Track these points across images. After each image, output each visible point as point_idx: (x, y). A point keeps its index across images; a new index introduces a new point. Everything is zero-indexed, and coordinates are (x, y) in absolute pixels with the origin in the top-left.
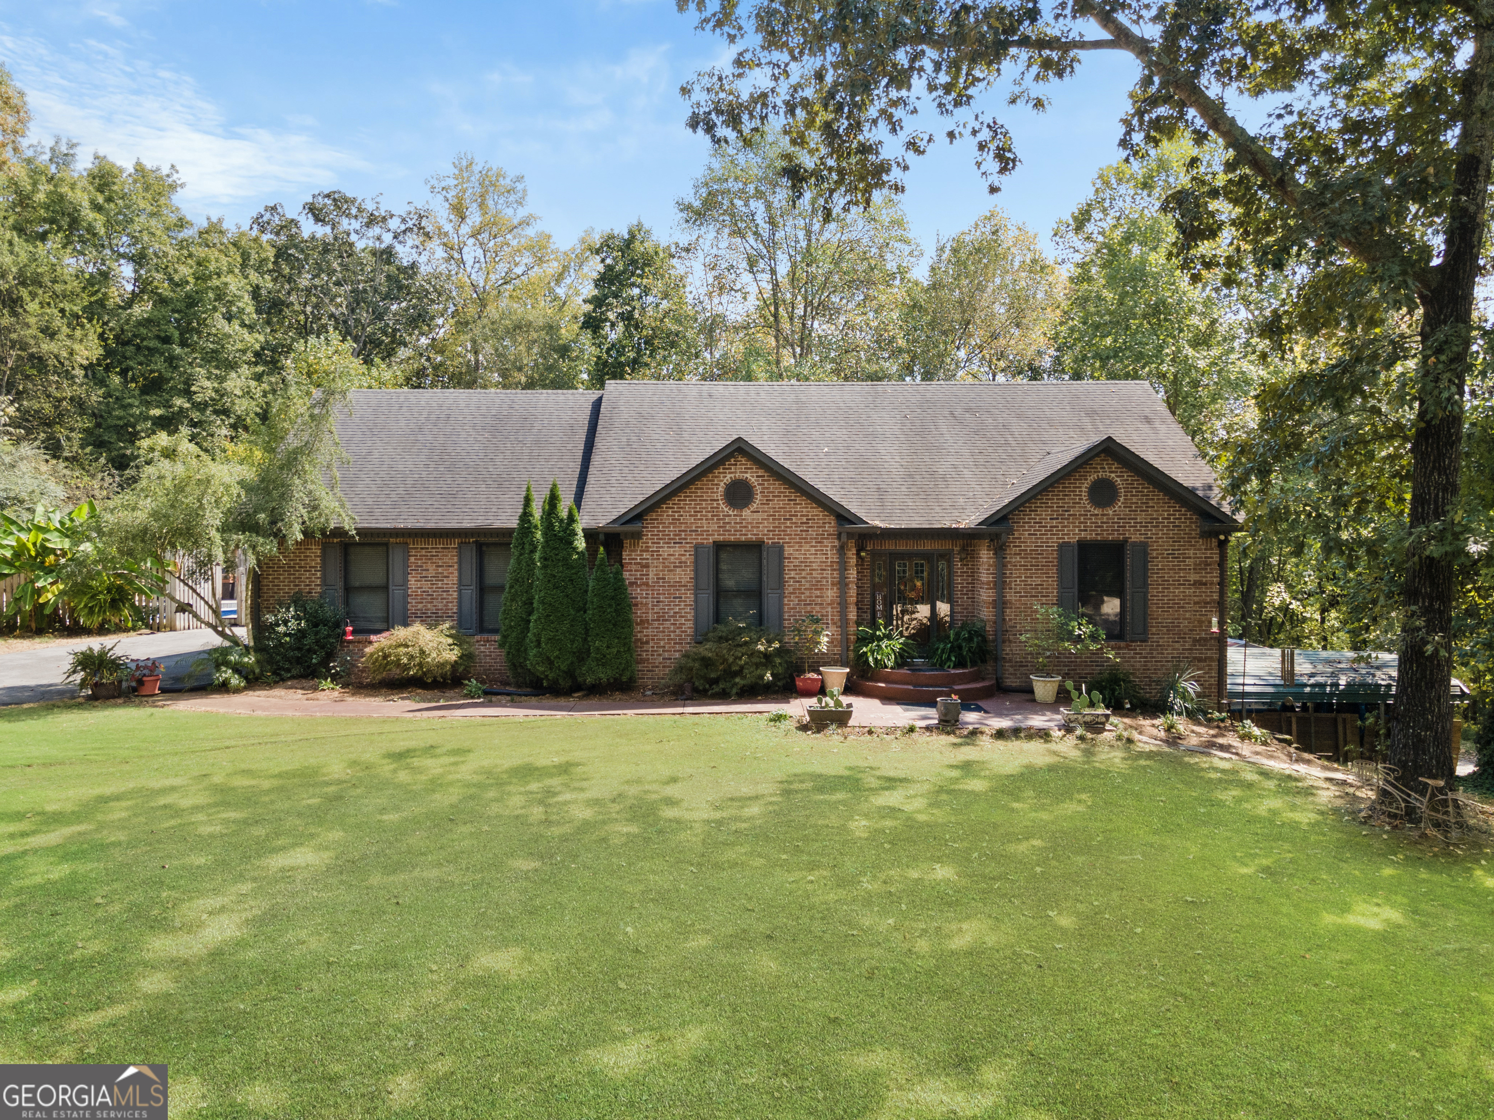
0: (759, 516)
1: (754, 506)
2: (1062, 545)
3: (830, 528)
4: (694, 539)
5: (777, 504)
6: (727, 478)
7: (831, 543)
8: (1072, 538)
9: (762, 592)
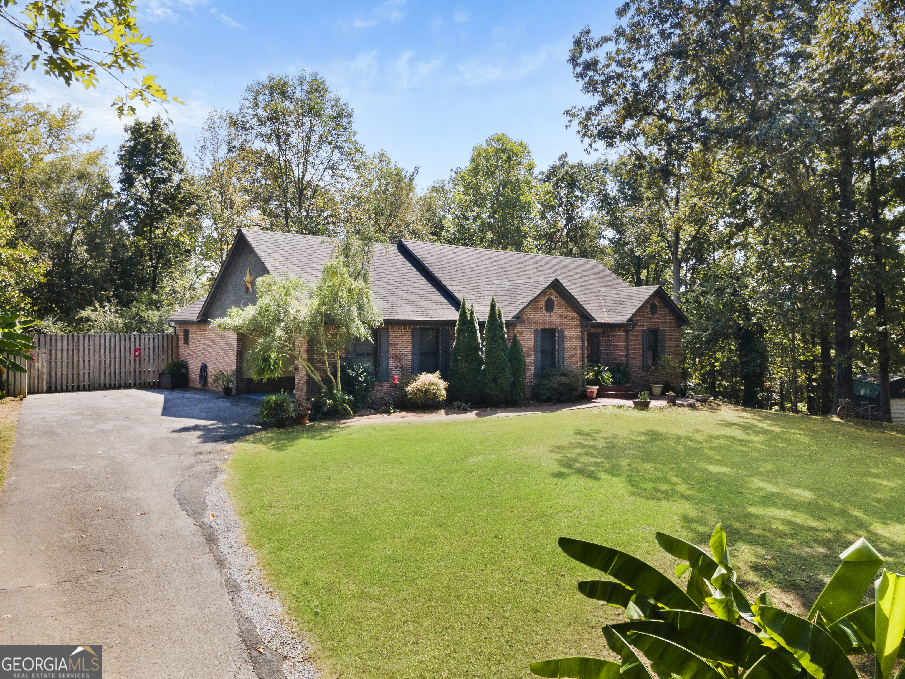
0: (556, 316)
1: (555, 311)
2: (643, 330)
3: (578, 322)
4: (535, 327)
5: (562, 310)
6: (546, 298)
7: (578, 329)
8: (646, 328)
9: (555, 352)
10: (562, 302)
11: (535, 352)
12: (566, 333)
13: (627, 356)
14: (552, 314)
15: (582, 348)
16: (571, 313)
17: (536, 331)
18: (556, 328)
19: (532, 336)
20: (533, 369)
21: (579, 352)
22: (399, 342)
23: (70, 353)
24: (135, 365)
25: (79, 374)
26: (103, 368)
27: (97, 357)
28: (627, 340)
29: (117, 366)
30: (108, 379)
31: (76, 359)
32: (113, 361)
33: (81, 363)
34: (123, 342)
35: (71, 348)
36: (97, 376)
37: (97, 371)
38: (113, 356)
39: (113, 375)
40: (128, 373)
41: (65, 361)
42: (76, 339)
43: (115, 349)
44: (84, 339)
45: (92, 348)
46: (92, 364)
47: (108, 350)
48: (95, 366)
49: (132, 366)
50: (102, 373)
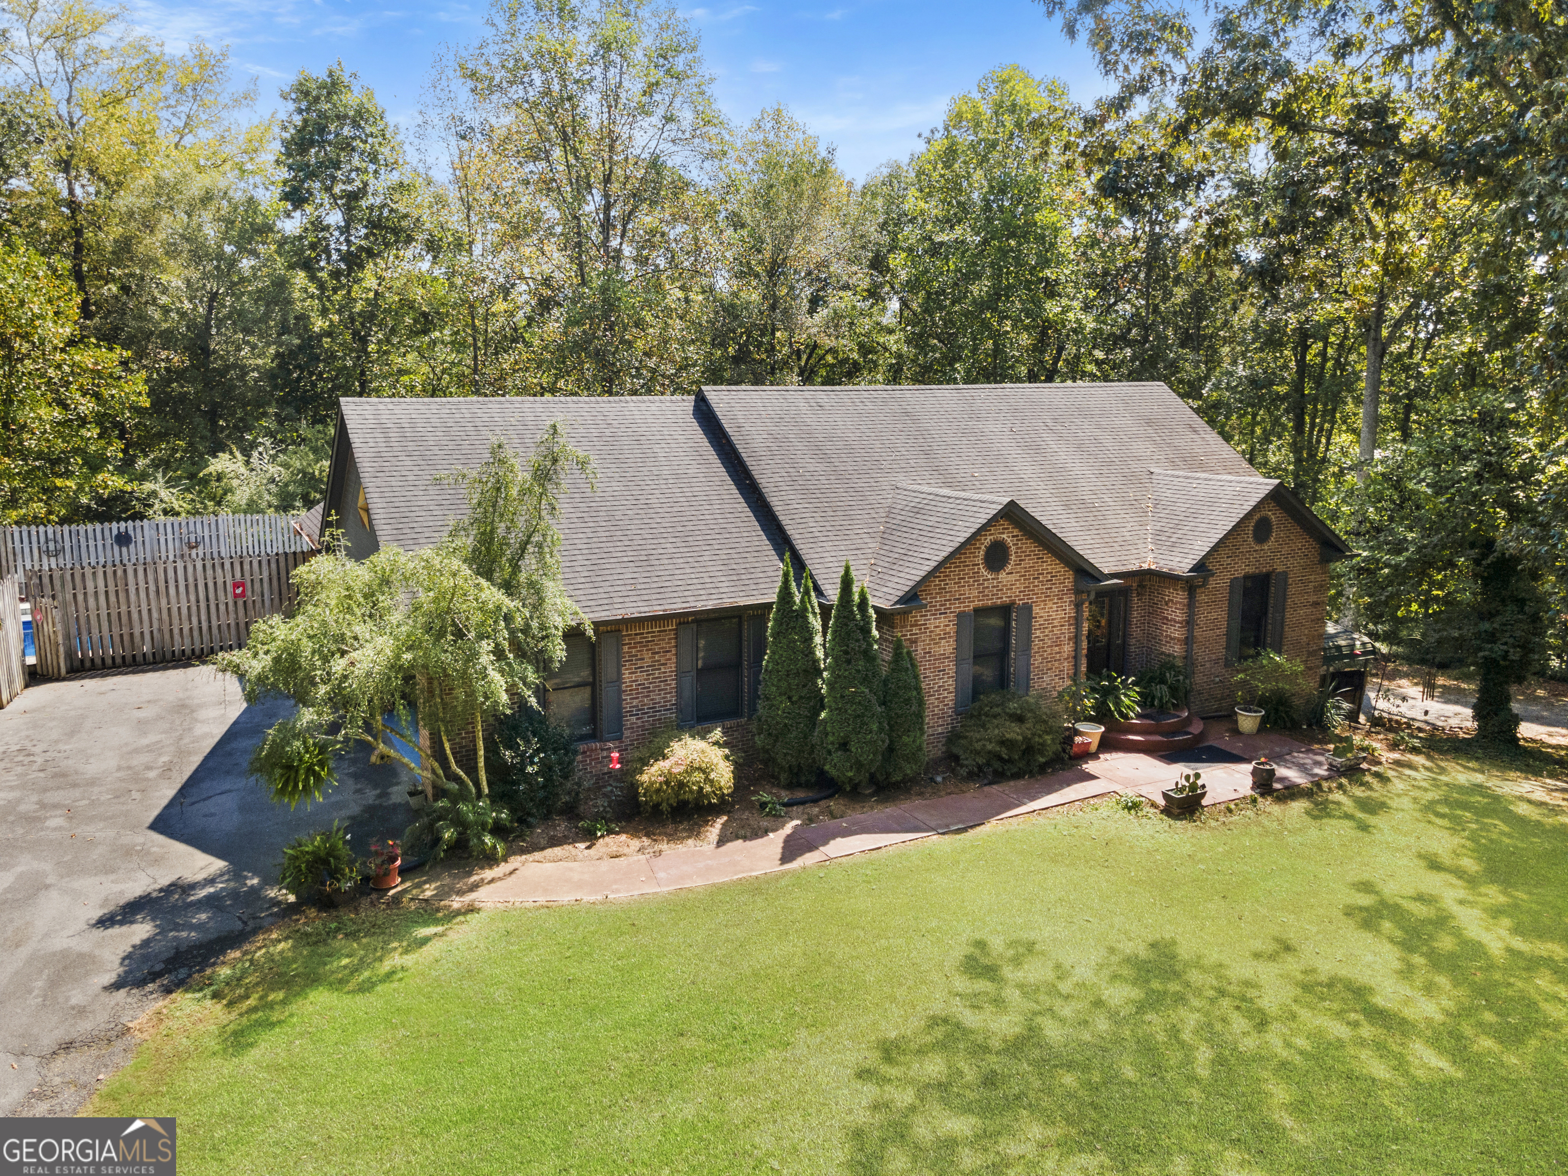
0: (1013, 577)
1: (1009, 568)
2: (1232, 581)
3: (1069, 583)
4: (957, 607)
5: (1028, 563)
6: (988, 540)
7: (1069, 598)
8: (1240, 574)
9: (1008, 654)
10: (1029, 546)
11: (959, 661)
12: (1036, 610)
13: (1188, 641)
14: (1002, 575)
15: (1076, 639)
16: (1051, 566)
17: (960, 616)
18: (1013, 603)
19: (952, 629)
20: (952, 696)
21: (1068, 649)
22: (647, 656)
23: (113, 598)
24: (236, 612)
25: (132, 635)
26: (176, 621)
27: (164, 602)
28: (1191, 605)
29: (204, 617)
30: (187, 641)
31: (124, 608)
32: (194, 609)
33: (135, 616)
34: (210, 572)
35: (112, 588)
36: (167, 636)
37: (166, 628)
38: (193, 598)
39: (196, 633)
40: (224, 628)
41: (104, 612)
42: (120, 573)
43: (196, 586)
44: (135, 570)
45: (152, 588)
46: (155, 615)
47: (182, 589)
48: (160, 619)
49: (232, 615)
50: (176, 631)
